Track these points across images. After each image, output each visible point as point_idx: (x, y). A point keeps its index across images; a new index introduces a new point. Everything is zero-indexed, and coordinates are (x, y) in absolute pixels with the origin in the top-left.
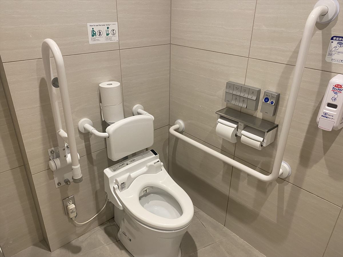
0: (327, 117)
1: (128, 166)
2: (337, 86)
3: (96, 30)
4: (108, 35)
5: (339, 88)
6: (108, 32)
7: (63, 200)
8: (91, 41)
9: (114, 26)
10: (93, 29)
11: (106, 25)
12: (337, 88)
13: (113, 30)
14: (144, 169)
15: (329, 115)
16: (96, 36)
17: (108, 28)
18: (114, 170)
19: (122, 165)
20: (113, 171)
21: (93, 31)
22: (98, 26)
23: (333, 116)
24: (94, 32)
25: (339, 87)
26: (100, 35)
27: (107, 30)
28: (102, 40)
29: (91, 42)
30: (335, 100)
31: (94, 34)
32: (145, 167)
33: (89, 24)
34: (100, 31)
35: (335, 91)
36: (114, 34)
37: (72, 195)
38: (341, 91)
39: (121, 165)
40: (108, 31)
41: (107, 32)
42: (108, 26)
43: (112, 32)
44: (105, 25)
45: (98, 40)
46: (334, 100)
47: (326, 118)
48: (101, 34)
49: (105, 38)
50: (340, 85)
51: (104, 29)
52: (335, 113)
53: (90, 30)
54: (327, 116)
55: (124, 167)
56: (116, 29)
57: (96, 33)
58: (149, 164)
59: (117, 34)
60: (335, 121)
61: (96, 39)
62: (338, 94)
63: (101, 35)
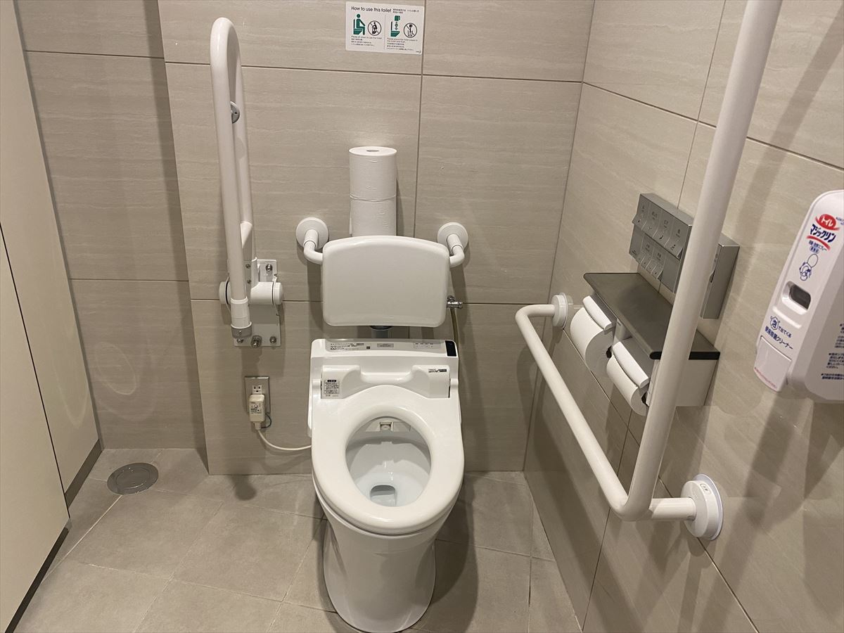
0: (775, 337)
1: (368, 351)
2: (824, 220)
3: (366, 19)
4: (394, 34)
5: (827, 231)
6: (396, 29)
7: (246, 377)
8: (350, 43)
9: (414, 15)
10: (358, 16)
11: (392, 11)
12: (822, 230)
13: (411, 26)
14: (403, 376)
15: (782, 330)
16: (364, 34)
17: (397, 18)
18: (332, 349)
19: (358, 344)
20: (329, 349)
21: (359, 21)
22: (371, 10)
23: (790, 336)
24: (361, 25)
25: (827, 227)
26: (374, 33)
27: (394, 23)
28: (379, 44)
29: (350, 47)
30: (808, 273)
31: (359, 29)
32: (409, 373)
33: (349, 5)
34: (376, 23)
35: (815, 241)
36: (411, 35)
37: (266, 375)
38: (830, 241)
39: (355, 344)
40: (396, 25)
41: (394, 27)
42: (398, 15)
43: (407, 29)
44: (389, 11)
45: (368, 44)
46: (806, 274)
47: (772, 338)
48: (378, 30)
49: (386, 42)
50: (832, 218)
51: (385, 21)
52: (798, 326)
53: (350, 18)
54: (777, 332)
55: (358, 349)
56: (419, 23)
57: (366, 27)
58: (419, 367)
59: (419, 36)
60: (794, 354)
61: (364, 40)
62: (820, 250)
63: (377, 33)
